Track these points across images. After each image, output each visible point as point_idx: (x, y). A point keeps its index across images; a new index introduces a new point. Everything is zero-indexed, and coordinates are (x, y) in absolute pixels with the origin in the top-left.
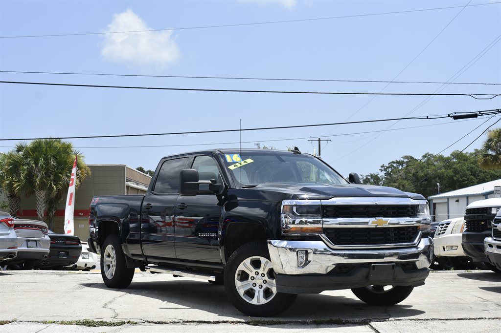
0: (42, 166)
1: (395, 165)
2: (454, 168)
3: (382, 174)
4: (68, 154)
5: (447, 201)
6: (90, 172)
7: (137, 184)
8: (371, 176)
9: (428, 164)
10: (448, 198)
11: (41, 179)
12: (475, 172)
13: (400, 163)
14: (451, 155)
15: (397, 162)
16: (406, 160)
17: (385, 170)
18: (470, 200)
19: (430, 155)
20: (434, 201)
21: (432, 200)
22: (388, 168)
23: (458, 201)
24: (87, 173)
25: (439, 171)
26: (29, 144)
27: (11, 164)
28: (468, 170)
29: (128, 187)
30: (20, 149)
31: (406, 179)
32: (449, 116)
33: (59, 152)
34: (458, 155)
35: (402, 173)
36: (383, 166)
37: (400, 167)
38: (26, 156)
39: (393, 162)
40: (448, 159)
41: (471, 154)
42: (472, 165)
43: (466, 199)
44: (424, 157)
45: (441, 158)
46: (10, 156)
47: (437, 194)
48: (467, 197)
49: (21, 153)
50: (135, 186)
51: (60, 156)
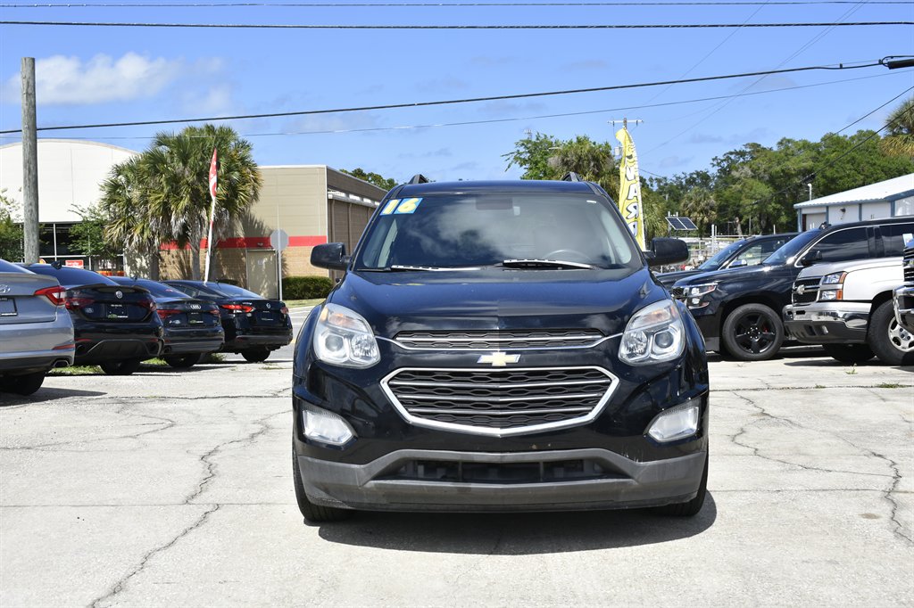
1: (733, 157)
2: (828, 161)
3: (713, 171)
5: (825, 210)
8: (698, 173)
9: (787, 155)
10: (827, 207)
12: (859, 165)
13: (742, 154)
14: (822, 140)
15: (736, 153)
16: (748, 150)
17: (718, 164)
18: (864, 207)
19: (789, 141)
20: (804, 212)
21: (801, 209)
22: (722, 161)
23: (844, 211)
25: (804, 164)
28: (848, 162)
29: (330, 200)
30: (162, 140)
31: (753, 177)
32: (881, 63)
34: (833, 141)
35: (746, 169)
36: (713, 160)
37: (742, 160)
39: (731, 153)
40: (815, 147)
41: (852, 138)
42: (853, 154)
43: (858, 207)
44: (780, 143)
45: (806, 145)
47: (808, 200)
48: (860, 204)
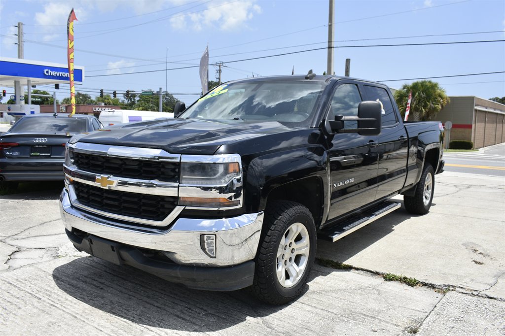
0: (416, 97)
4: (434, 89)
6: (450, 101)
7: (486, 108)
11: (416, 104)
24: (448, 102)
26: (410, 83)
27: (398, 96)
29: (476, 110)
30: (405, 87)
33: (428, 88)
38: (408, 92)
46: (399, 92)
49: (405, 89)
50: (484, 109)
51: (429, 91)
